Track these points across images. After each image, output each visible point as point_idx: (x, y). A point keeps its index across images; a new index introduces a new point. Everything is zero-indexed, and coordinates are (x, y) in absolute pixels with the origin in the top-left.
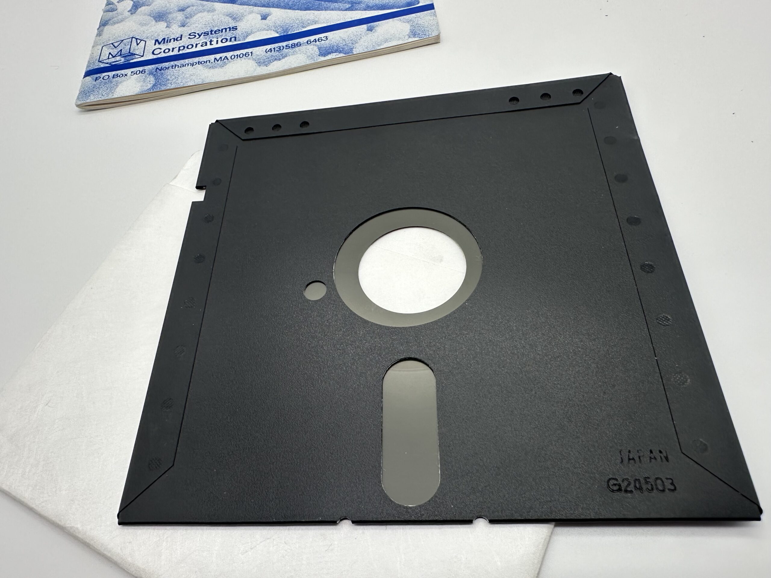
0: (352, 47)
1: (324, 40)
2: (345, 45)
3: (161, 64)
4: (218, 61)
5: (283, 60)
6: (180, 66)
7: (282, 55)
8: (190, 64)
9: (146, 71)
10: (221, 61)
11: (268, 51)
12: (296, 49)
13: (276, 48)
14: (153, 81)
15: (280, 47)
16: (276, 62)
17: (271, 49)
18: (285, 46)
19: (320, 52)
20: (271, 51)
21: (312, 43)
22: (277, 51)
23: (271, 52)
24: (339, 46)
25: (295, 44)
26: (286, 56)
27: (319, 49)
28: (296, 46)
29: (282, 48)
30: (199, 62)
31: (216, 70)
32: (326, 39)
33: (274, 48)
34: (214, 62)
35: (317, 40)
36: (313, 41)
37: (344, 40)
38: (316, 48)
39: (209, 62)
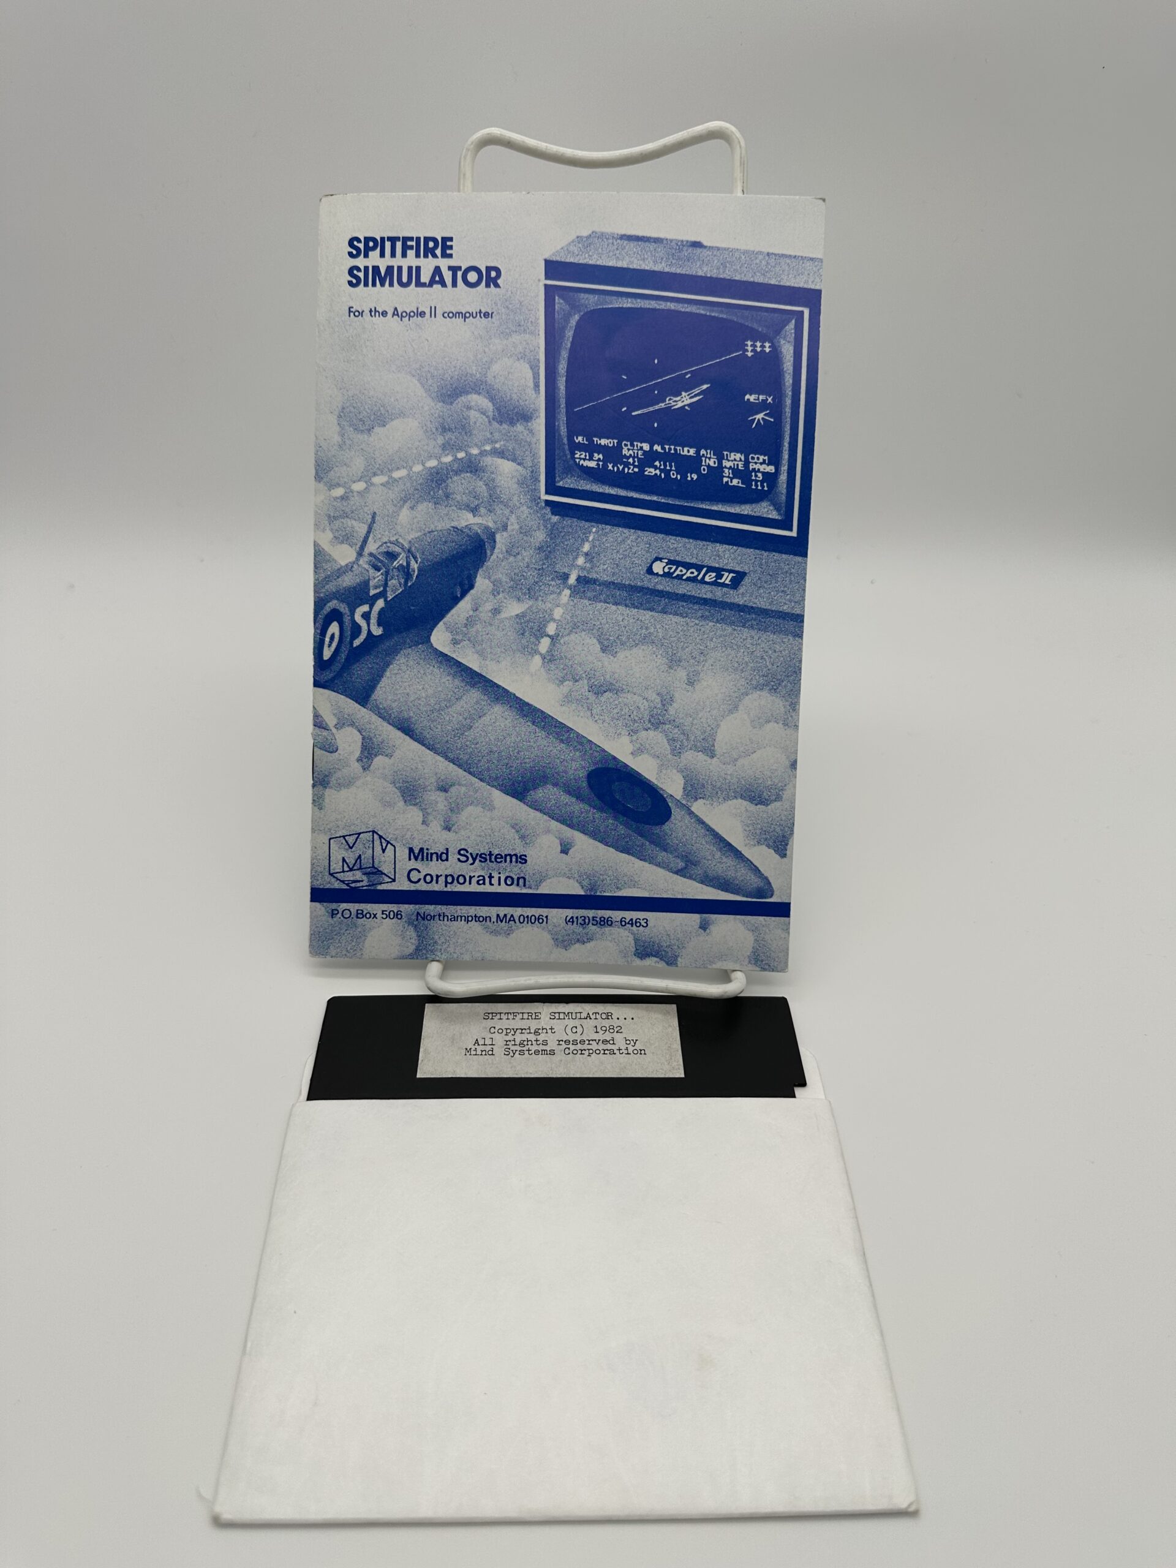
0: (677, 954)
1: (643, 926)
2: (670, 945)
3: (423, 906)
4: (502, 921)
5: (588, 945)
6: (450, 917)
7: (587, 934)
8: (463, 918)
9: (402, 914)
10: (506, 922)
11: (569, 921)
12: (606, 929)
13: (579, 917)
14: (415, 940)
15: (585, 917)
16: (577, 945)
17: (572, 918)
18: (591, 919)
19: (637, 949)
20: (573, 922)
21: (627, 925)
22: (580, 923)
23: (573, 924)
24: (662, 946)
25: (604, 918)
26: (590, 940)
27: (636, 940)
28: (606, 924)
29: (587, 921)
30: (476, 916)
31: (500, 937)
32: (645, 925)
33: (577, 918)
34: (497, 922)
35: (634, 921)
36: (628, 923)
37: (668, 935)
38: (631, 939)
39: (490, 921)
